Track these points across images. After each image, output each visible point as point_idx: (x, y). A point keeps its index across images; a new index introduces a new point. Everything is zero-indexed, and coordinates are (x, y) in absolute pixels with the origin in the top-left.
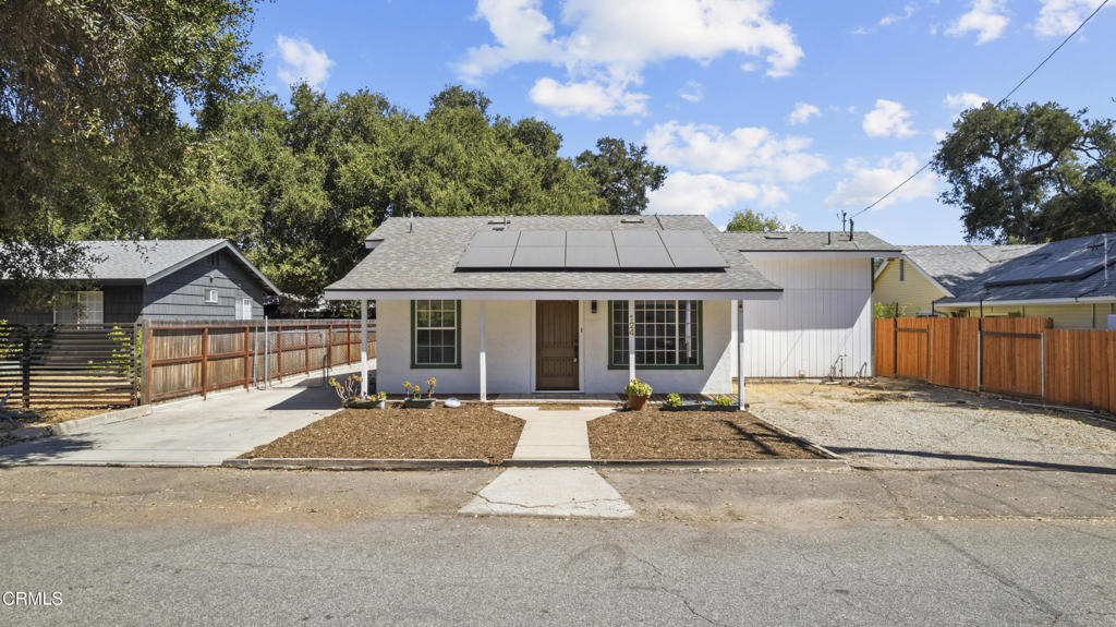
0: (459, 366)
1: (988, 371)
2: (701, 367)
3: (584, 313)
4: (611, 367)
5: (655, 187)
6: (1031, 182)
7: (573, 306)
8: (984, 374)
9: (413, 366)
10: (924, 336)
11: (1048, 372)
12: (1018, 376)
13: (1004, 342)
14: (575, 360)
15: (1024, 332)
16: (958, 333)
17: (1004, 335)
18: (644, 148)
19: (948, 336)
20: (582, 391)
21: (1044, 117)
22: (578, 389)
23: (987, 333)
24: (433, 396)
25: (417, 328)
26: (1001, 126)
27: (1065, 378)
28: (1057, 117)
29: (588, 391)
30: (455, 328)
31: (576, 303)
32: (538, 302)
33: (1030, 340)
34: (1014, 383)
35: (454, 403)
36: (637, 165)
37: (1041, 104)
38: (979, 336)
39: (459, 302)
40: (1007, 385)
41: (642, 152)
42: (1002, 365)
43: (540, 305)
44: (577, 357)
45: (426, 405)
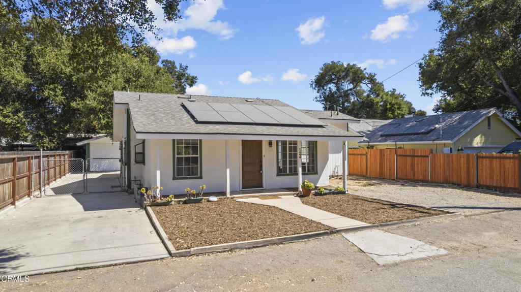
0: (201, 177)
1: (400, 171)
2: (317, 173)
3: (265, 147)
4: (278, 175)
5: (191, 85)
6: (346, 95)
7: (260, 143)
8: (398, 172)
9: (174, 178)
10: (364, 157)
11: (432, 171)
12: (416, 173)
13: (409, 159)
14: (261, 172)
15: (420, 155)
16: (384, 156)
17: (409, 156)
18: (187, 67)
19: (378, 157)
20: (264, 188)
21: (353, 70)
22: (262, 187)
23: (400, 155)
24: (203, 196)
25: (176, 156)
26: (338, 72)
27: (440, 173)
28: (358, 70)
29: (268, 188)
30: (198, 156)
31: (260, 142)
32: (243, 141)
33: (423, 158)
34: (414, 175)
35: (213, 199)
36: (183, 75)
37: (352, 64)
38: (396, 157)
39: (201, 141)
40: (410, 176)
41: (186, 68)
42: (408, 168)
43: (244, 142)
44: (261, 170)
45: (199, 201)
